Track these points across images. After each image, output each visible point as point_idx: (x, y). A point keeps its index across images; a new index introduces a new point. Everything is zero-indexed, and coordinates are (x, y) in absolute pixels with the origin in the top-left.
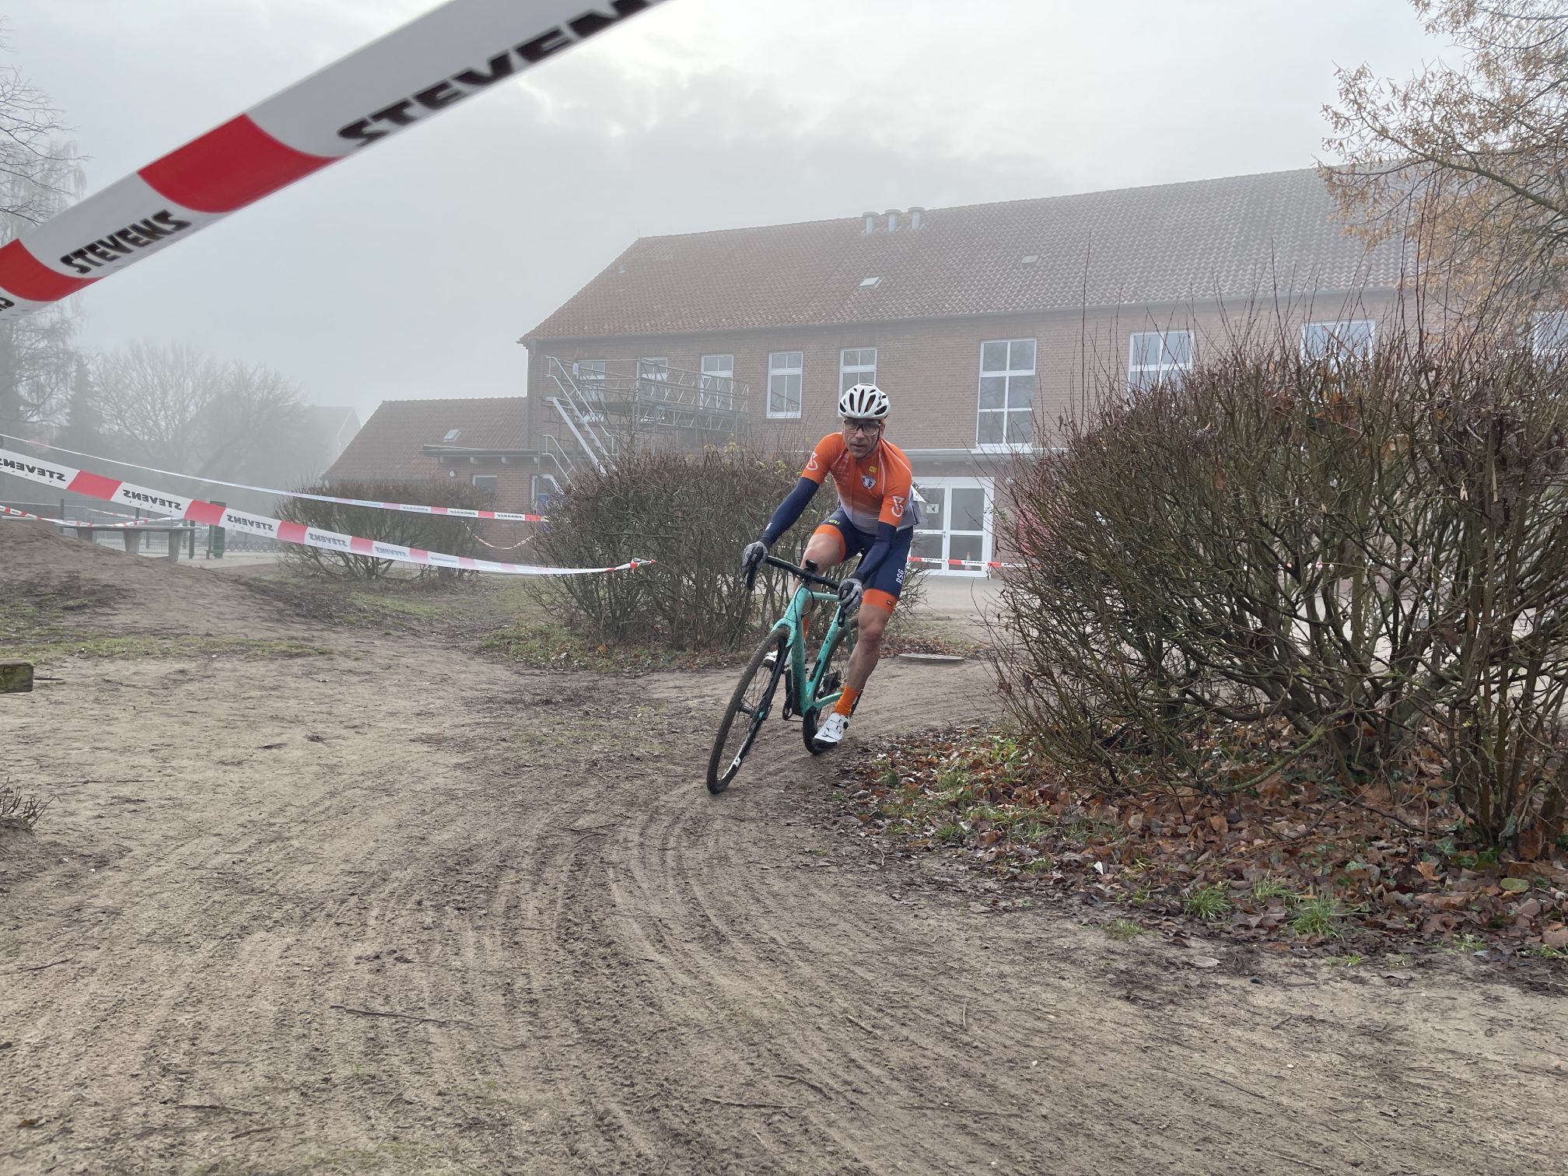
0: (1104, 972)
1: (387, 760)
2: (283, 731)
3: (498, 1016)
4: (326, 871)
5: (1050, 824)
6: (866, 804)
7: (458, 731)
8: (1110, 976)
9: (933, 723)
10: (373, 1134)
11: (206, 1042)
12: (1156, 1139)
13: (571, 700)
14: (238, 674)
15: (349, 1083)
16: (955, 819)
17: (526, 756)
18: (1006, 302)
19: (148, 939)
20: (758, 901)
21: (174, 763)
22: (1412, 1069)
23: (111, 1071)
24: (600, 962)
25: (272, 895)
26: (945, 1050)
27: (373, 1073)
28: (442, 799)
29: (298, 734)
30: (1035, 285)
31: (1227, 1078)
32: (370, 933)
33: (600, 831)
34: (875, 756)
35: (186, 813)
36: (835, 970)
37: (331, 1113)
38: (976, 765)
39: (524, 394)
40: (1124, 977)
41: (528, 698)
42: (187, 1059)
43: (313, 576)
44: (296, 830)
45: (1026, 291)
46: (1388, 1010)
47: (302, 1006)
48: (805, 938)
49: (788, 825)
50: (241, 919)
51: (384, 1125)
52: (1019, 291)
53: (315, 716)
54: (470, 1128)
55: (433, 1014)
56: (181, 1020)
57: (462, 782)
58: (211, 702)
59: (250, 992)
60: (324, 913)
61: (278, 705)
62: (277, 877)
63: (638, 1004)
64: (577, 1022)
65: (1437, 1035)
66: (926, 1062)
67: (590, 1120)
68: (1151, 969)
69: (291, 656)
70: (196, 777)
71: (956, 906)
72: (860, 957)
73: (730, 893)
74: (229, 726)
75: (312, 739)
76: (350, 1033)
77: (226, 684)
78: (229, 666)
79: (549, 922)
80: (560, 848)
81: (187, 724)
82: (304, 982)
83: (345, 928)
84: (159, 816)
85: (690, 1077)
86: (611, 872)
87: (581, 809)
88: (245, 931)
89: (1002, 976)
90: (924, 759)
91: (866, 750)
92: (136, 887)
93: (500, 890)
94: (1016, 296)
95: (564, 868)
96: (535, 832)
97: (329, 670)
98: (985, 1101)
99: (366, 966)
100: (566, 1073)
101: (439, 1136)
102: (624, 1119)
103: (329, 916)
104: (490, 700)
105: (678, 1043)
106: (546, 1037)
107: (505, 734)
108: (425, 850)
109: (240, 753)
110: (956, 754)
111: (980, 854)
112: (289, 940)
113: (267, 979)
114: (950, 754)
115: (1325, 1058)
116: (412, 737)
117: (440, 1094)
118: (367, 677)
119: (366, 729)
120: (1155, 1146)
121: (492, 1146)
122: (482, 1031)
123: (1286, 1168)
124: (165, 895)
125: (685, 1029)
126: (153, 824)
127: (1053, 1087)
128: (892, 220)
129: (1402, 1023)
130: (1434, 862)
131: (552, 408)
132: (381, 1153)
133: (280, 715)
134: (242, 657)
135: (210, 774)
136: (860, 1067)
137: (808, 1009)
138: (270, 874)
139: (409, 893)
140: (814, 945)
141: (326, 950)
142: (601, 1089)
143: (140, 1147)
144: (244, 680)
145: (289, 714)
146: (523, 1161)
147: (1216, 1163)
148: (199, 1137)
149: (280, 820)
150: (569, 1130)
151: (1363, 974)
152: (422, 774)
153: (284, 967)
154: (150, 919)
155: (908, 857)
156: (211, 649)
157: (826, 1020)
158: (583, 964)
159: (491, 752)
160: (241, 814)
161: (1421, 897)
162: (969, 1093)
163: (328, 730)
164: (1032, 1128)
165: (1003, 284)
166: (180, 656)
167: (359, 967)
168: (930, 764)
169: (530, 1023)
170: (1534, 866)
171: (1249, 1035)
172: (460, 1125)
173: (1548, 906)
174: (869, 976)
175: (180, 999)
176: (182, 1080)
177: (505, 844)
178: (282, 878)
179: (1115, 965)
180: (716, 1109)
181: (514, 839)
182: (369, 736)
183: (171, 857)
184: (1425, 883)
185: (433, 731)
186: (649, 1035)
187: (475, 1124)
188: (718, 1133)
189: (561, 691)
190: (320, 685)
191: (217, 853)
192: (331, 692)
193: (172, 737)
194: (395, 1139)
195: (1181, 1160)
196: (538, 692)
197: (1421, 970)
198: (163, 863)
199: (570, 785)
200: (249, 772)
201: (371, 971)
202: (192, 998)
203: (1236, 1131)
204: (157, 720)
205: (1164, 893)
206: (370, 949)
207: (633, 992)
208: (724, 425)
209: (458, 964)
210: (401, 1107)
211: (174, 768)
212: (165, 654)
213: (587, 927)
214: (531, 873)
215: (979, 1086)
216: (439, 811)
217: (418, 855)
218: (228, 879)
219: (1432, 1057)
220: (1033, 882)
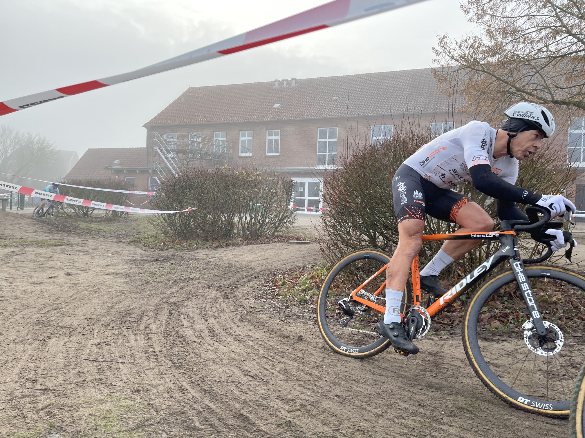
0: (350, 340)
1: (97, 281)
2: (55, 272)
3: (144, 360)
4: (77, 319)
5: (336, 295)
6: (274, 292)
7: (123, 271)
8: (352, 341)
9: (299, 264)
10: (102, 395)
11: (39, 371)
12: (361, 385)
13: (166, 259)
14: (35, 252)
15: (92, 381)
16: (304, 295)
17: (149, 278)
18: (327, 114)
19: (14, 341)
20: (235, 323)
21: (15, 284)
22: (444, 364)
23: (7, 381)
24: (179, 343)
25: (57, 327)
26: (296, 364)
27: (101, 378)
28: (119, 294)
29: (61, 273)
30: (337, 108)
31: (385, 368)
32: (95, 337)
33: (178, 303)
34: (278, 276)
35: (21, 301)
36: (260, 343)
37: (87, 390)
38: (313, 277)
39: (145, 146)
40: (356, 341)
41: (149, 259)
42: (34, 376)
43: (62, 216)
44: (64, 306)
45: (334, 110)
46: (439, 347)
47: (73, 360)
48: (251, 334)
49: (246, 299)
50: (47, 334)
51: (106, 392)
52: (331, 110)
53: (67, 267)
54: (136, 392)
55: (120, 360)
56: (30, 365)
57: (126, 288)
58: (25, 262)
59: (54, 356)
60: (77, 332)
61: (52, 263)
62: (59, 321)
63: (192, 355)
64: (171, 361)
65: (453, 354)
66: (289, 368)
67: (177, 388)
68: (366, 339)
69: (56, 246)
70: (24, 289)
71: (303, 322)
72: (270, 339)
73: (225, 321)
74: (34, 270)
75: (67, 275)
76: (92, 367)
77: (31, 256)
78: (31, 249)
79: (160, 331)
80: (163, 309)
81: (18, 270)
82: (73, 353)
83: (86, 336)
84: (11, 302)
85: (210, 375)
86: (182, 316)
87: (171, 296)
88: (49, 338)
89: (317, 343)
90: (295, 276)
91: (275, 274)
92: (6, 325)
93: (142, 322)
94: (330, 112)
95: (165, 315)
96: (154, 304)
97: (71, 251)
98: (308, 377)
99: (95, 347)
100: (168, 376)
101: (125, 394)
102: (188, 387)
103: (80, 332)
104: (135, 260)
105: (206, 366)
106: (161, 366)
107: (141, 271)
108: (113, 311)
109: (39, 280)
110: (306, 274)
111: (312, 306)
112: (66, 340)
113: (59, 352)
114: (304, 275)
115: (417, 361)
116: (106, 273)
117: (125, 383)
118: (87, 253)
119: (88, 271)
120: (360, 387)
121: (144, 397)
122: (138, 365)
123: (400, 391)
124: (17, 328)
125: (209, 362)
126: (10, 305)
127: (330, 373)
128: (285, 83)
129: (443, 350)
130: (459, 303)
131: (156, 151)
132: (106, 399)
133: (54, 267)
134: (36, 246)
135: (29, 287)
136: (267, 370)
137: (251, 354)
138: (56, 320)
139: (108, 325)
140: (254, 336)
141: (80, 343)
142: (180, 379)
143: (22, 401)
144: (37, 255)
145: (57, 266)
146: (154, 400)
147: (378, 390)
148: (42, 398)
149: (57, 302)
150: (170, 391)
151: (433, 337)
152: (111, 286)
153: (65, 349)
154: (13, 336)
155: (288, 308)
156: (23, 243)
157: (257, 357)
158: (173, 343)
159: (136, 277)
160: (43, 301)
161: (454, 314)
162: (303, 375)
163: (73, 271)
164: (322, 384)
165: (326, 107)
166: (11, 246)
167: (93, 347)
168: (297, 278)
169: (155, 362)
170: (490, 303)
171: (394, 356)
172: (132, 391)
173: (493, 316)
174: (272, 344)
175: (29, 359)
176: (33, 382)
177: (143, 308)
178: (60, 322)
179: (355, 338)
180: (219, 384)
181: (147, 306)
182: (89, 273)
183: (18, 315)
184: (456, 310)
185: (114, 271)
186: (196, 364)
187: (138, 391)
188: (220, 390)
189: (162, 256)
190: (68, 256)
191: (35, 314)
192: (73, 258)
193: (13, 275)
194: (110, 395)
195: (367, 390)
196: (153, 257)
197: (451, 335)
198: (15, 317)
199: (167, 288)
200: (44, 287)
201: (97, 348)
202: (32, 359)
203: (386, 382)
204: (6, 269)
205: (373, 316)
206: (96, 342)
207: (191, 351)
208: (223, 158)
209: (128, 345)
210: (111, 387)
211: (15, 286)
212: (6, 246)
213: (174, 333)
214: (153, 317)
215: (306, 374)
216: (118, 298)
217: (111, 313)
218: (40, 322)
219: (450, 360)
220: (330, 314)
